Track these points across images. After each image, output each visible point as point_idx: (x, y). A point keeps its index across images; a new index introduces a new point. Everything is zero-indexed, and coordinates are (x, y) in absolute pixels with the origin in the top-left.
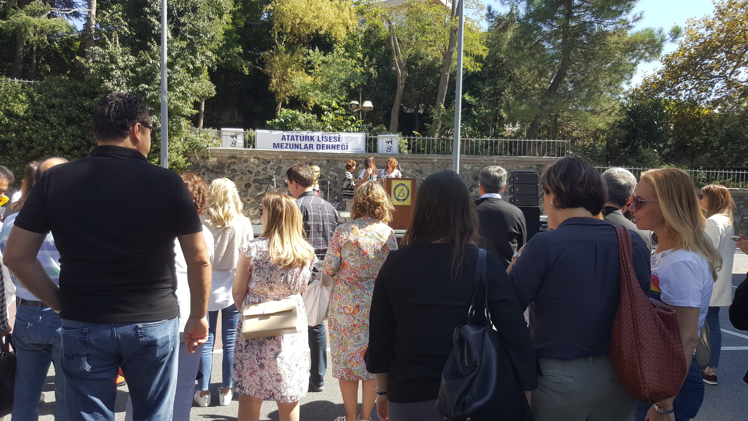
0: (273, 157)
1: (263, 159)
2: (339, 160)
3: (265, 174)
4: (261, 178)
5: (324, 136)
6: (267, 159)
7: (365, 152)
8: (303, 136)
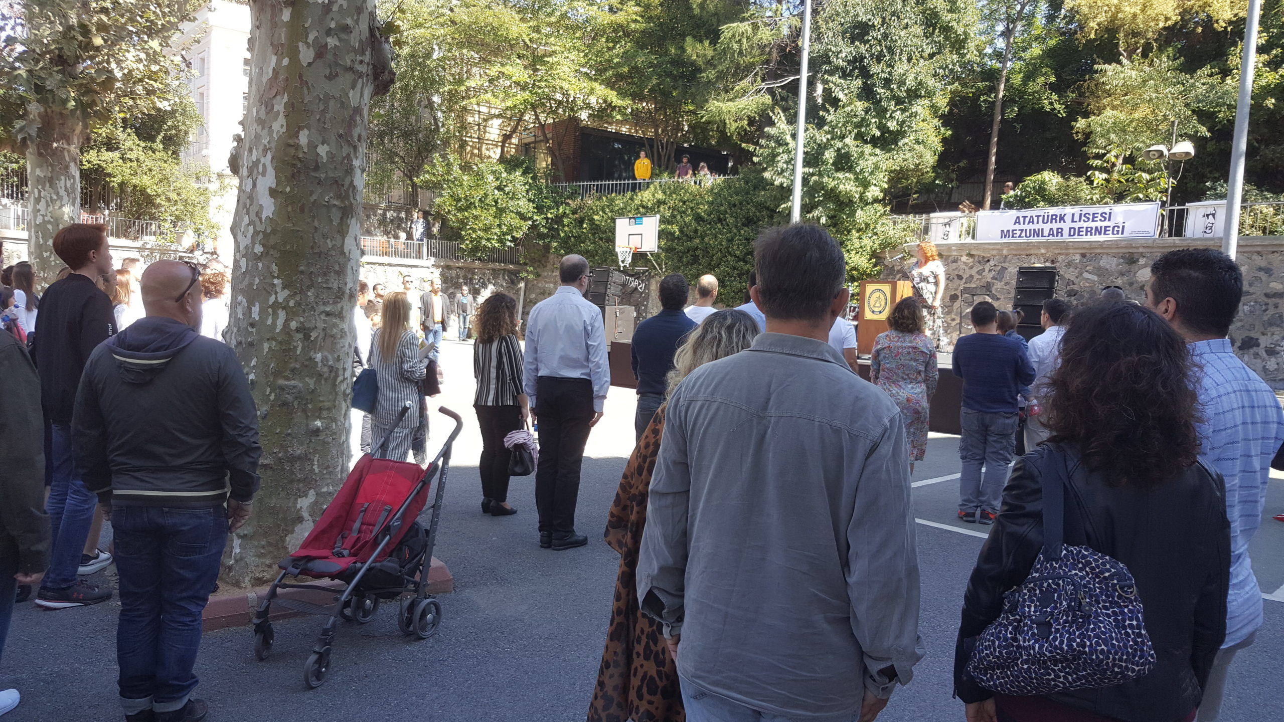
0: (994, 253)
1: (979, 256)
2: (1103, 253)
3: (980, 280)
4: (973, 285)
5: (1083, 213)
6: (986, 255)
7: (1156, 236)
8: (1048, 216)
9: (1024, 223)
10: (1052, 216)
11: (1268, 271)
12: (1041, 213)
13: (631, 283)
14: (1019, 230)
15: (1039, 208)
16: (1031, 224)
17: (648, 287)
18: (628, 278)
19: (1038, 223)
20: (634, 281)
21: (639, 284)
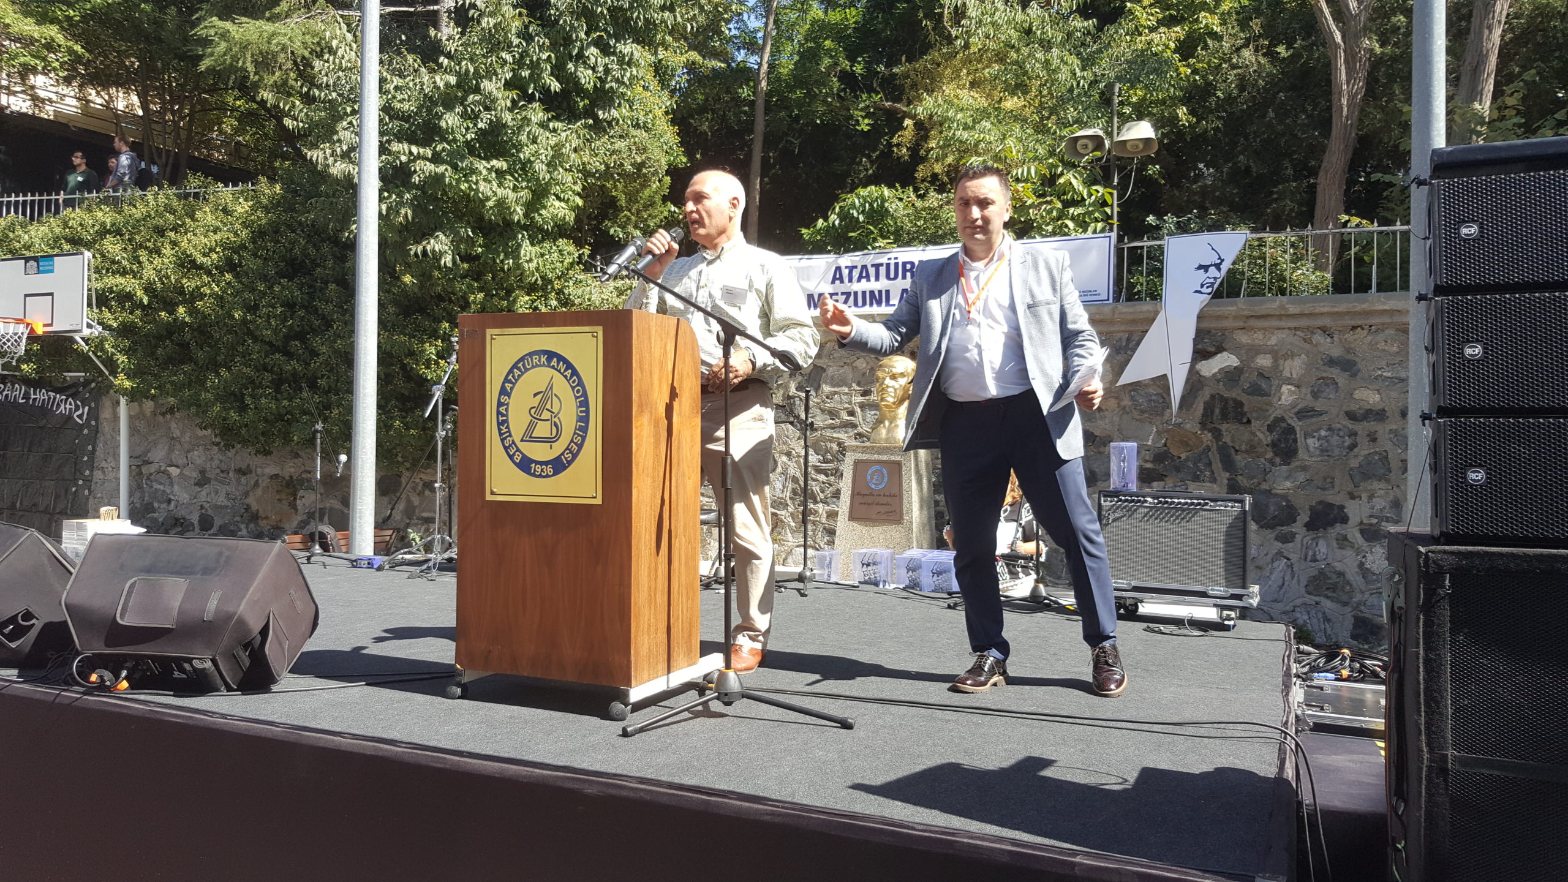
7: (1111, 301)
8: (897, 264)
9: (850, 280)
10: (904, 264)
11: (1347, 366)
12: (884, 260)
13: (58, 406)
14: (843, 294)
15: (877, 251)
16: (864, 281)
17: (94, 414)
18: (52, 394)
19: (877, 278)
20: (66, 400)
21: (77, 408)
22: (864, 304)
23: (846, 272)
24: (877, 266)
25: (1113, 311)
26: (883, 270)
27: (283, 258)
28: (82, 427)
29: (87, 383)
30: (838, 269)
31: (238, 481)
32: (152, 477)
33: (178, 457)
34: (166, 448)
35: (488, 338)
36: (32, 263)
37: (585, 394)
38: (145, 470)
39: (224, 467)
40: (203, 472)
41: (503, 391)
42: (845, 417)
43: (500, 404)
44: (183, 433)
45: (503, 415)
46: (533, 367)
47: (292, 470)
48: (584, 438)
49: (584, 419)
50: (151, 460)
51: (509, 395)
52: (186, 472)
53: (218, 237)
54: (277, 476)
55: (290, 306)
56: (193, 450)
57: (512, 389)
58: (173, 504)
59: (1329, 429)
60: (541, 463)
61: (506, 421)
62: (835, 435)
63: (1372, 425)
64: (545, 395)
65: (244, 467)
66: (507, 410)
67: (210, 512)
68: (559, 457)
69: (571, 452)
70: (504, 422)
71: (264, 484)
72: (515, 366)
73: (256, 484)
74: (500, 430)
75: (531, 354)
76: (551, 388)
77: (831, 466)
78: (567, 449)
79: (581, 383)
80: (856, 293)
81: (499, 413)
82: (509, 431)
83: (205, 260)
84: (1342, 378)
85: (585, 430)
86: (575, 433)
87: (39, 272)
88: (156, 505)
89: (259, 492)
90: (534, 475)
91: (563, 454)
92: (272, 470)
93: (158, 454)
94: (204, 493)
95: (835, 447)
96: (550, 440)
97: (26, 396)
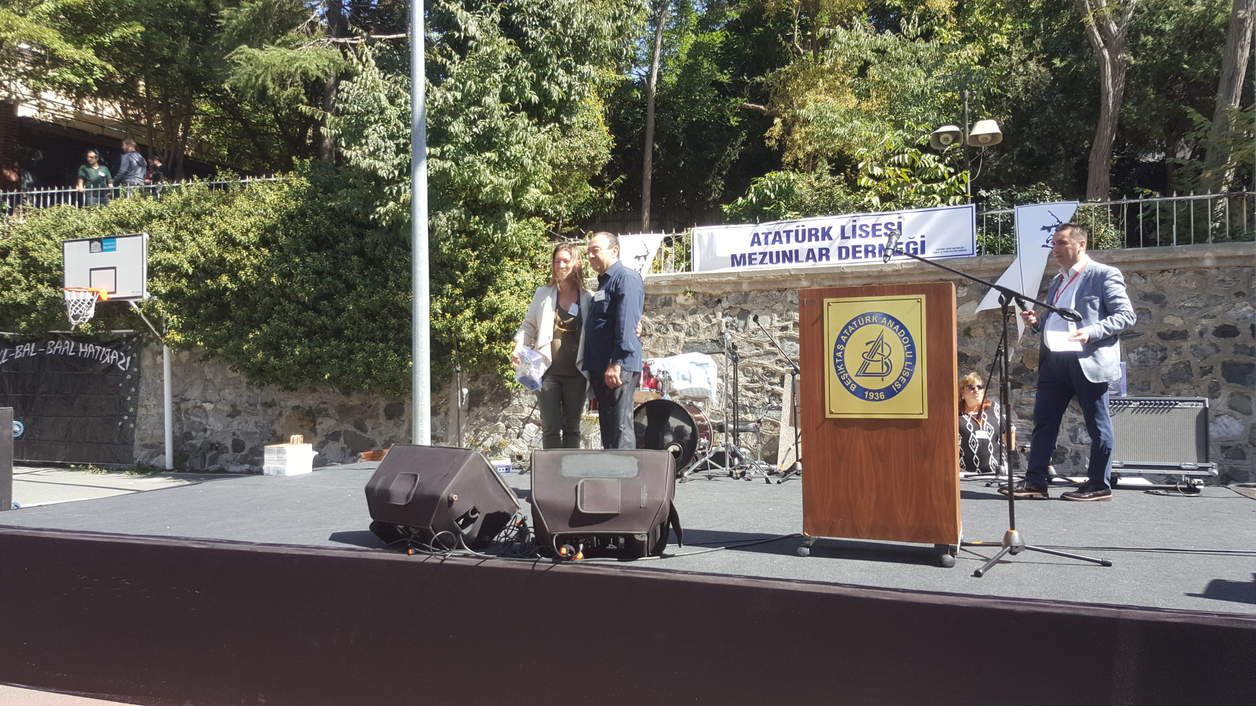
0: (728, 288)
1: (705, 294)
3: (710, 330)
4: (700, 339)
5: (858, 225)
6: (714, 293)
7: (975, 254)
8: (804, 231)
9: (766, 243)
10: (810, 230)
11: (1158, 299)
12: (792, 227)
13: (104, 357)
14: (760, 253)
15: (788, 220)
16: (777, 243)
17: (136, 362)
18: (99, 348)
19: (788, 241)
20: (111, 352)
21: (120, 358)
22: (778, 261)
23: (762, 238)
24: (788, 233)
25: (980, 262)
26: (793, 234)
27: (310, 237)
28: (125, 373)
29: (129, 337)
30: (757, 235)
31: (265, 412)
32: (190, 412)
33: (211, 394)
34: (201, 388)
35: (825, 305)
36: (96, 243)
37: (911, 342)
38: (183, 406)
39: (252, 401)
40: (234, 406)
41: (839, 341)
42: (768, 347)
43: (836, 351)
44: (215, 375)
45: (839, 358)
46: (865, 324)
47: (311, 402)
48: (911, 373)
49: (911, 360)
50: (188, 397)
51: (845, 345)
52: (219, 406)
53: (252, 219)
54: (298, 407)
55: (319, 273)
56: (224, 389)
57: (847, 340)
58: (208, 432)
59: (1146, 346)
60: (874, 391)
61: (843, 362)
62: (760, 362)
63: (1179, 343)
64: (877, 344)
65: (269, 400)
66: (843, 355)
67: (241, 438)
68: (890, 387)
69: (900, 382)
70: (839, 364)
71: (288, 414)
72: (850, 323)
73: (280, 414)
74: (837, 369)
75: (863, 316)
76: (882, 339)
77: (757, 385)
78: (897, 380)
79: (908, 334)
80: (771, 253)
81: (835, 357)
82: (845, 369)
83: (243, 238)
84: (1154, 309)
85: (912, 367)
86: (903, 369)
87: (102, 250)
88: (194, 433)
89: (283, 420)
90: (868, 399)
91: (893, 384)
92: (294, 402)
93: (194, 393)
94: (236, 423)
95: (760, 370)
96: (882, 375)
97: (76, 350)
